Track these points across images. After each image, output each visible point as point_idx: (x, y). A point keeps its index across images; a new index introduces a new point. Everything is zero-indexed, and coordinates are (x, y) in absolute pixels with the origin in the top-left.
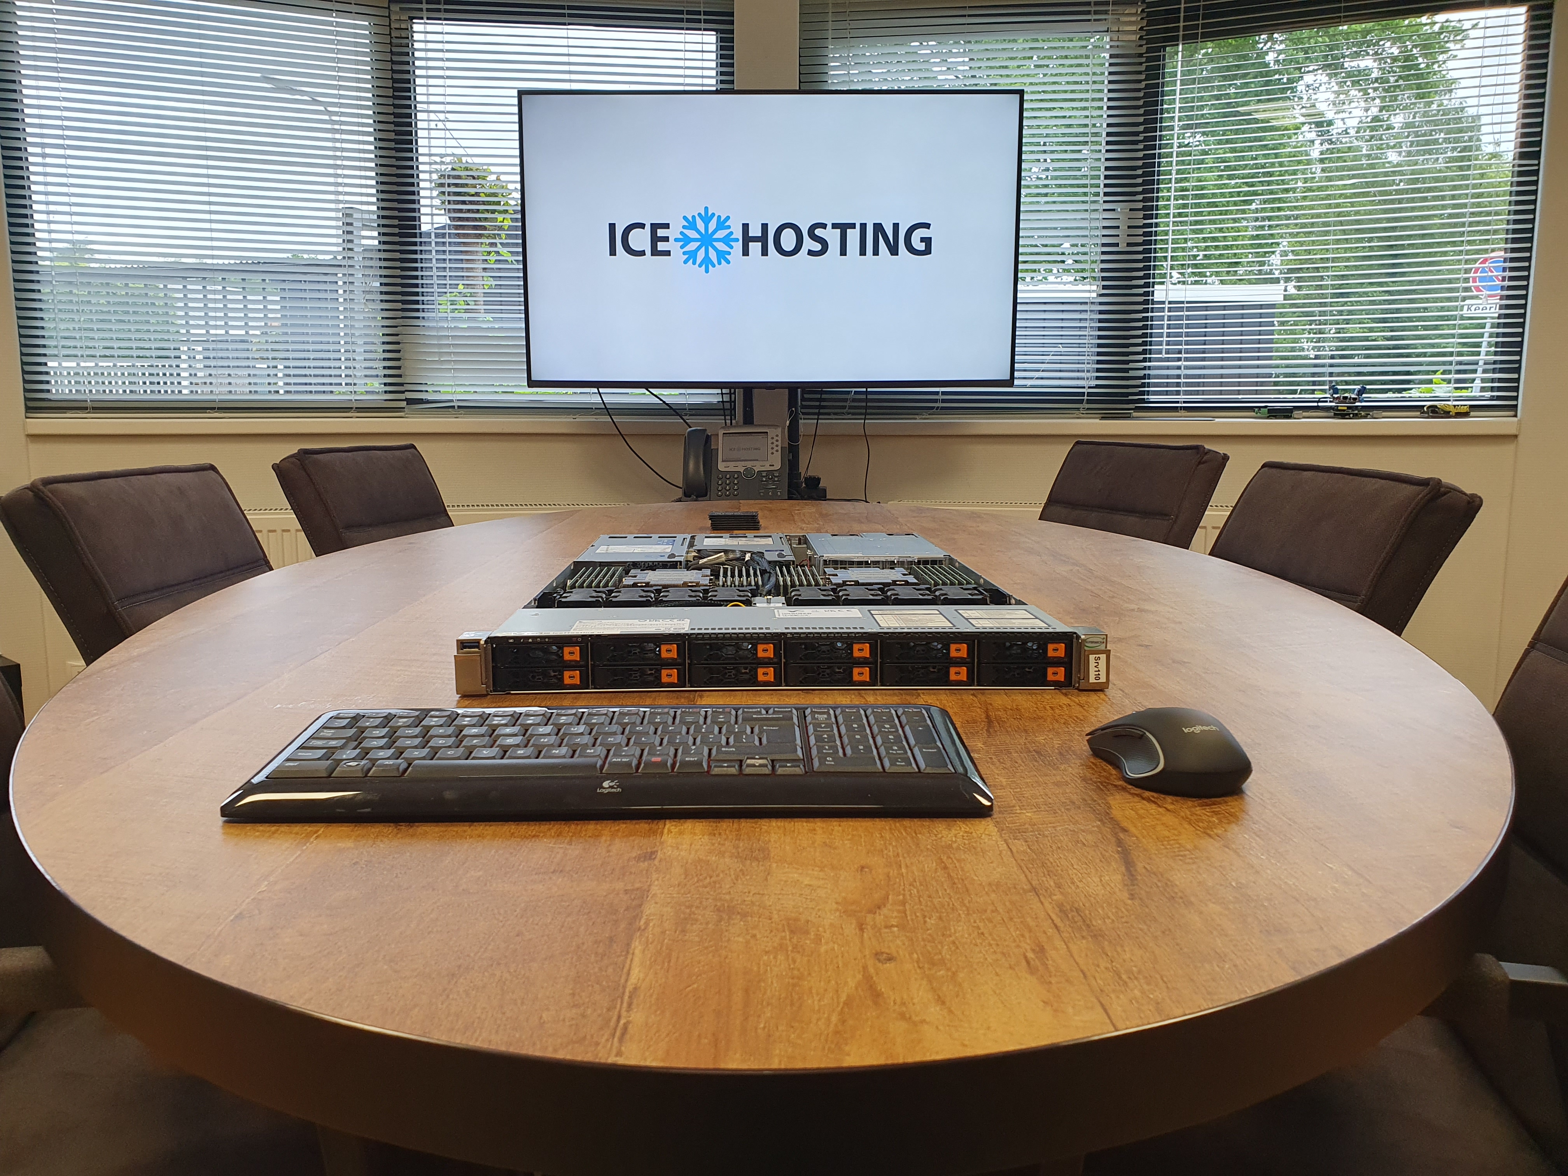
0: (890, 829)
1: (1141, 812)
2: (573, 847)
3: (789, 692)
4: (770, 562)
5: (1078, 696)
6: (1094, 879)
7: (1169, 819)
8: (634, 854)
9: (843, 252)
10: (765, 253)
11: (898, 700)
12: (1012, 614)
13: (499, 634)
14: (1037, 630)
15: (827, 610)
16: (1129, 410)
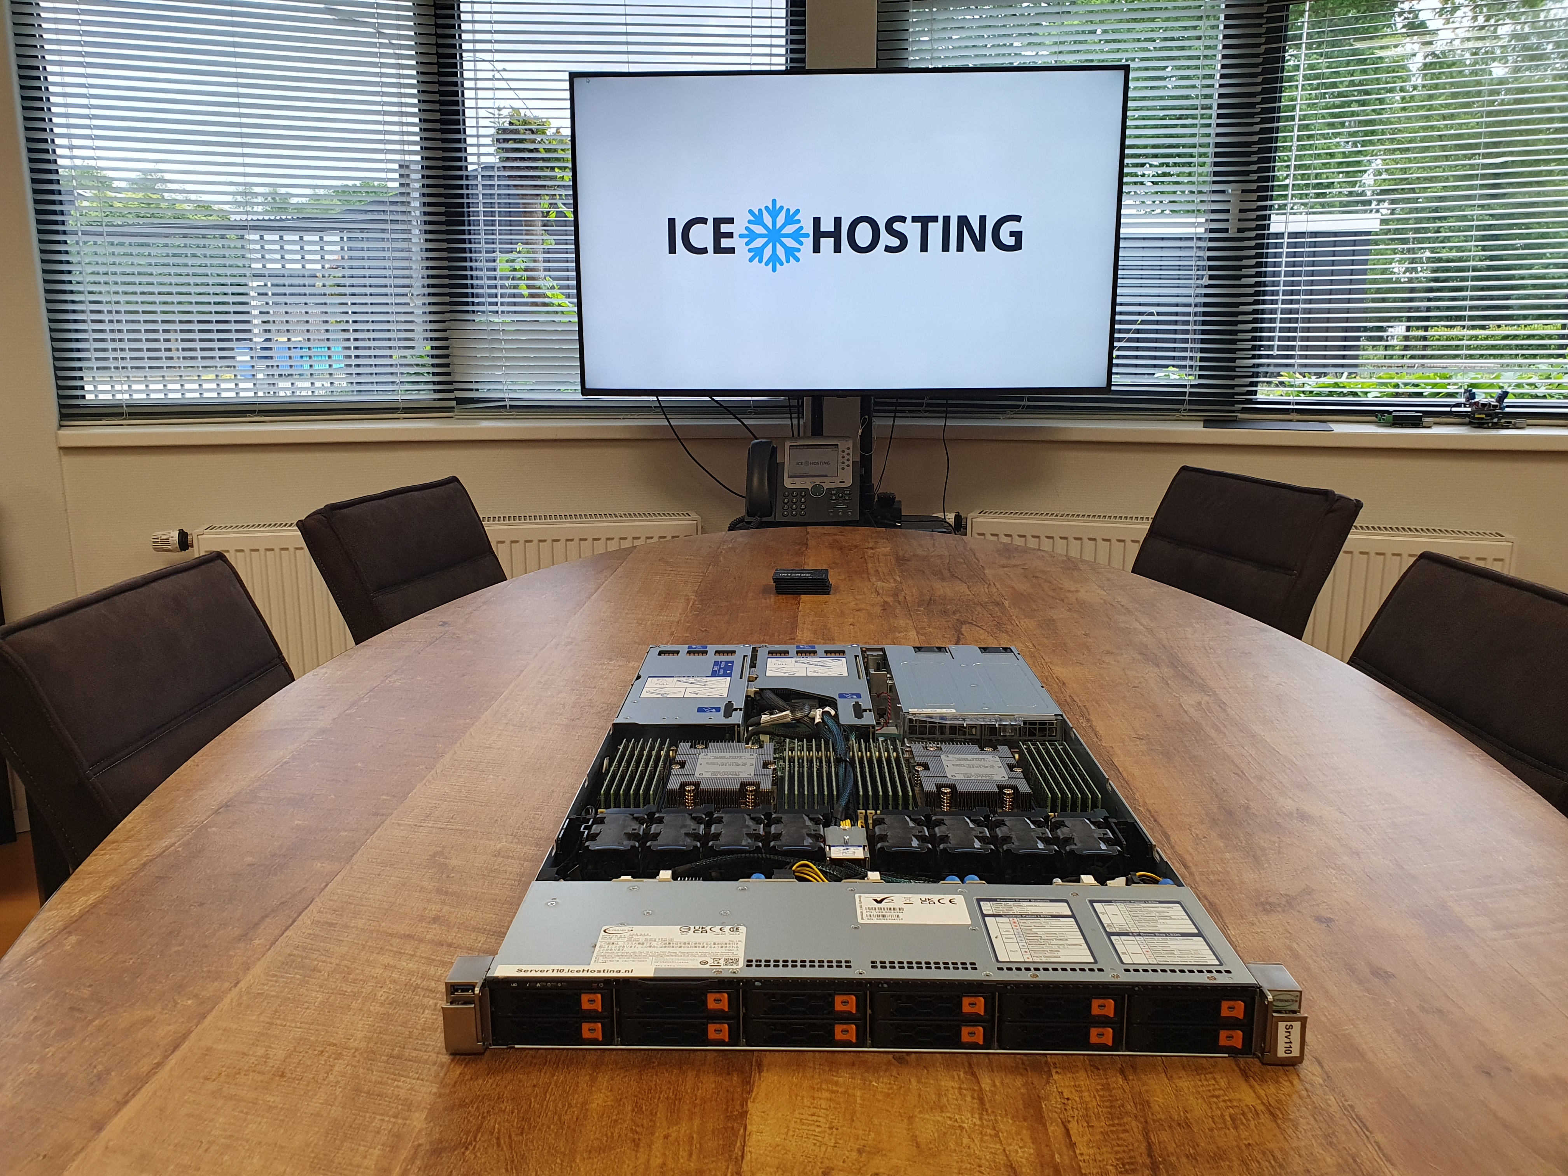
3: (877, 1056)
4: (844, 727)
9: (924, 248)
10: (837, 249)
11: (1023, 1091)
12: (1165, 917)
13: (502, 970)
14: (1203, 979)
15: (923, 897)
16: (1233, 411)
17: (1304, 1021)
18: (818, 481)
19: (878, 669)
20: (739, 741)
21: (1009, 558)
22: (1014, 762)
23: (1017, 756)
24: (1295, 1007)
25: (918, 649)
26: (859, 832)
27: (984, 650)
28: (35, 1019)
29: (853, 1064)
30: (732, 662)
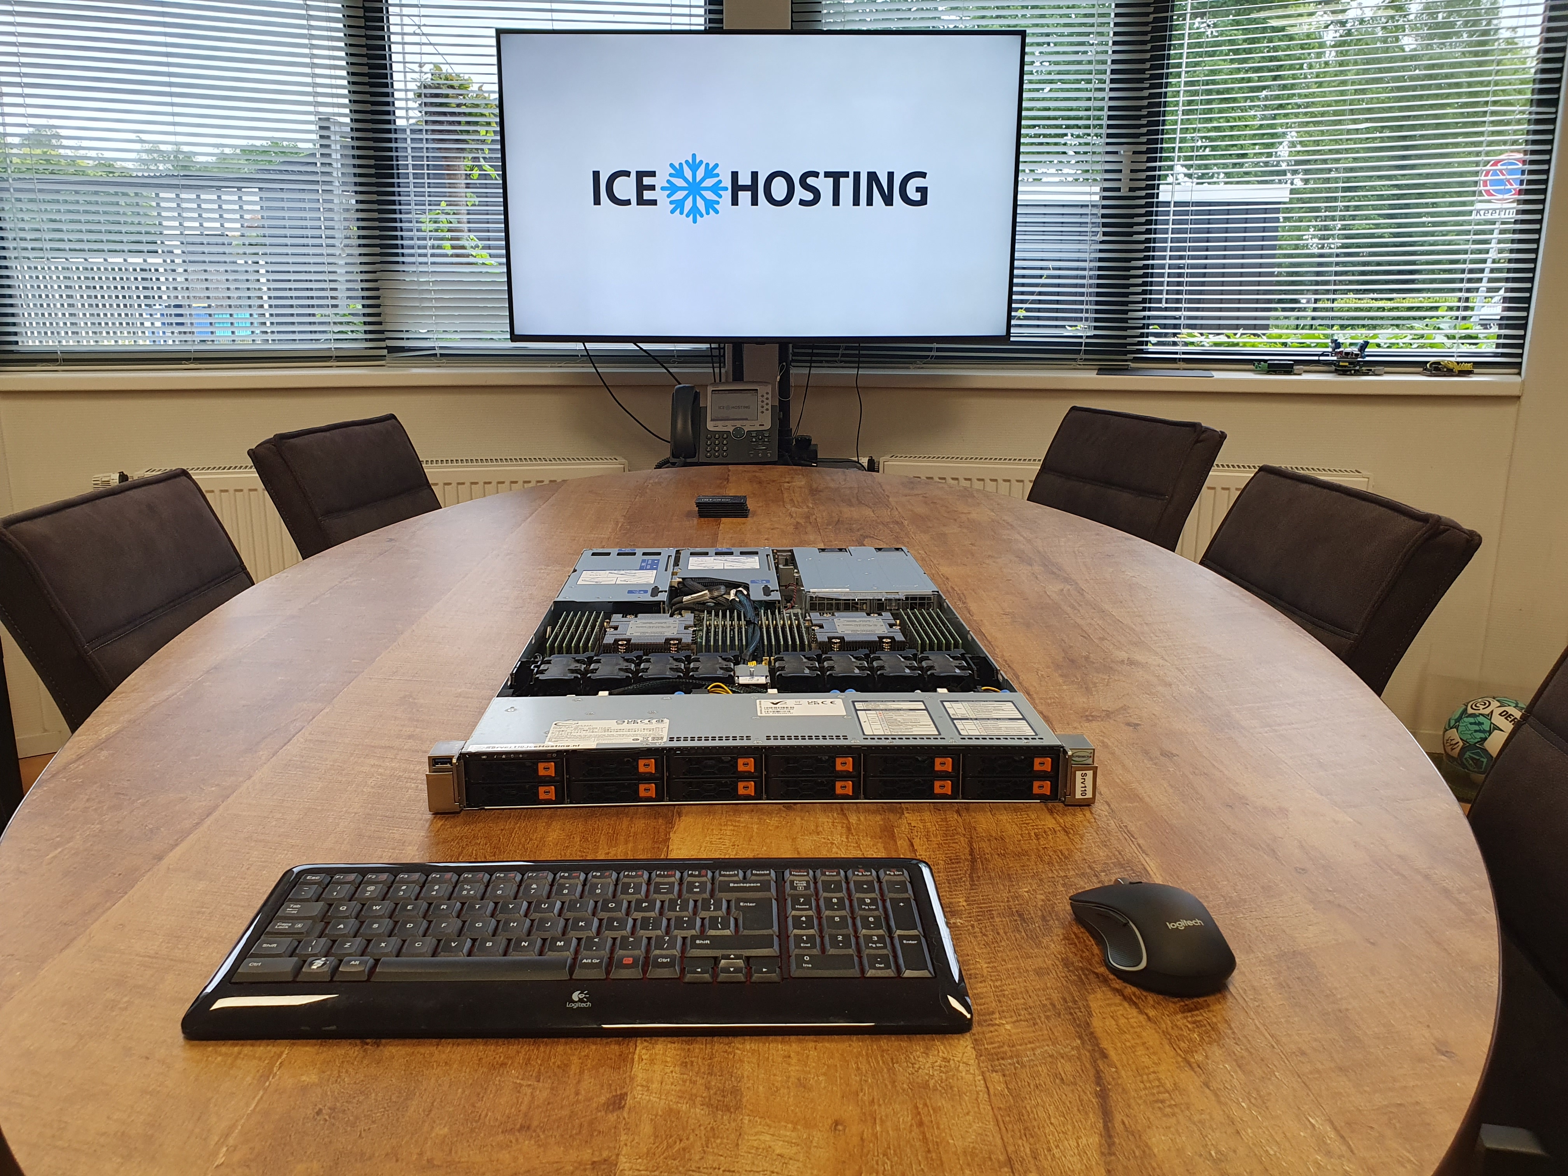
0: (867, 1054)
1: (1122, 1021)
2: (541, 1084)
3: (770, 806)
4: (754, 602)
5: (1064, 814)
6: (1071, 1142)
7: (1150, 1035)
8: (603, 1099)
9: (836, 202)
10: (755, 202)
11: (881, 823)
12: (999, 710)
13: (472, 748)
14: (1023, 742)
15: (810, 701)
16: (1126, 361)
17: (1095, 770)
18: (738, 424)
19: (786, 565)
20: (664, 612)
21: (913, 489)
22: (893, 622)
23: (898, 622)
24: (1090, 761)
25: (823, 550)
26: (764, 667)
27: (880, 549)
28: (88, 800)
29: (752, 811)
30: (658, 560)
